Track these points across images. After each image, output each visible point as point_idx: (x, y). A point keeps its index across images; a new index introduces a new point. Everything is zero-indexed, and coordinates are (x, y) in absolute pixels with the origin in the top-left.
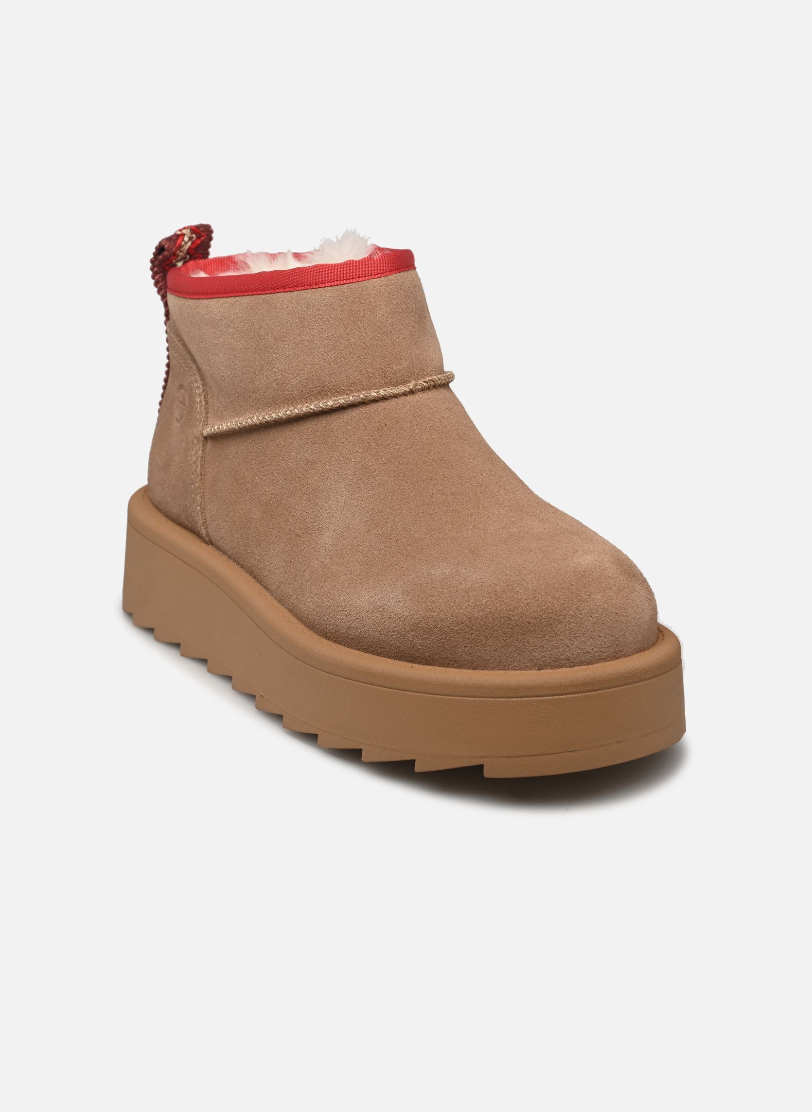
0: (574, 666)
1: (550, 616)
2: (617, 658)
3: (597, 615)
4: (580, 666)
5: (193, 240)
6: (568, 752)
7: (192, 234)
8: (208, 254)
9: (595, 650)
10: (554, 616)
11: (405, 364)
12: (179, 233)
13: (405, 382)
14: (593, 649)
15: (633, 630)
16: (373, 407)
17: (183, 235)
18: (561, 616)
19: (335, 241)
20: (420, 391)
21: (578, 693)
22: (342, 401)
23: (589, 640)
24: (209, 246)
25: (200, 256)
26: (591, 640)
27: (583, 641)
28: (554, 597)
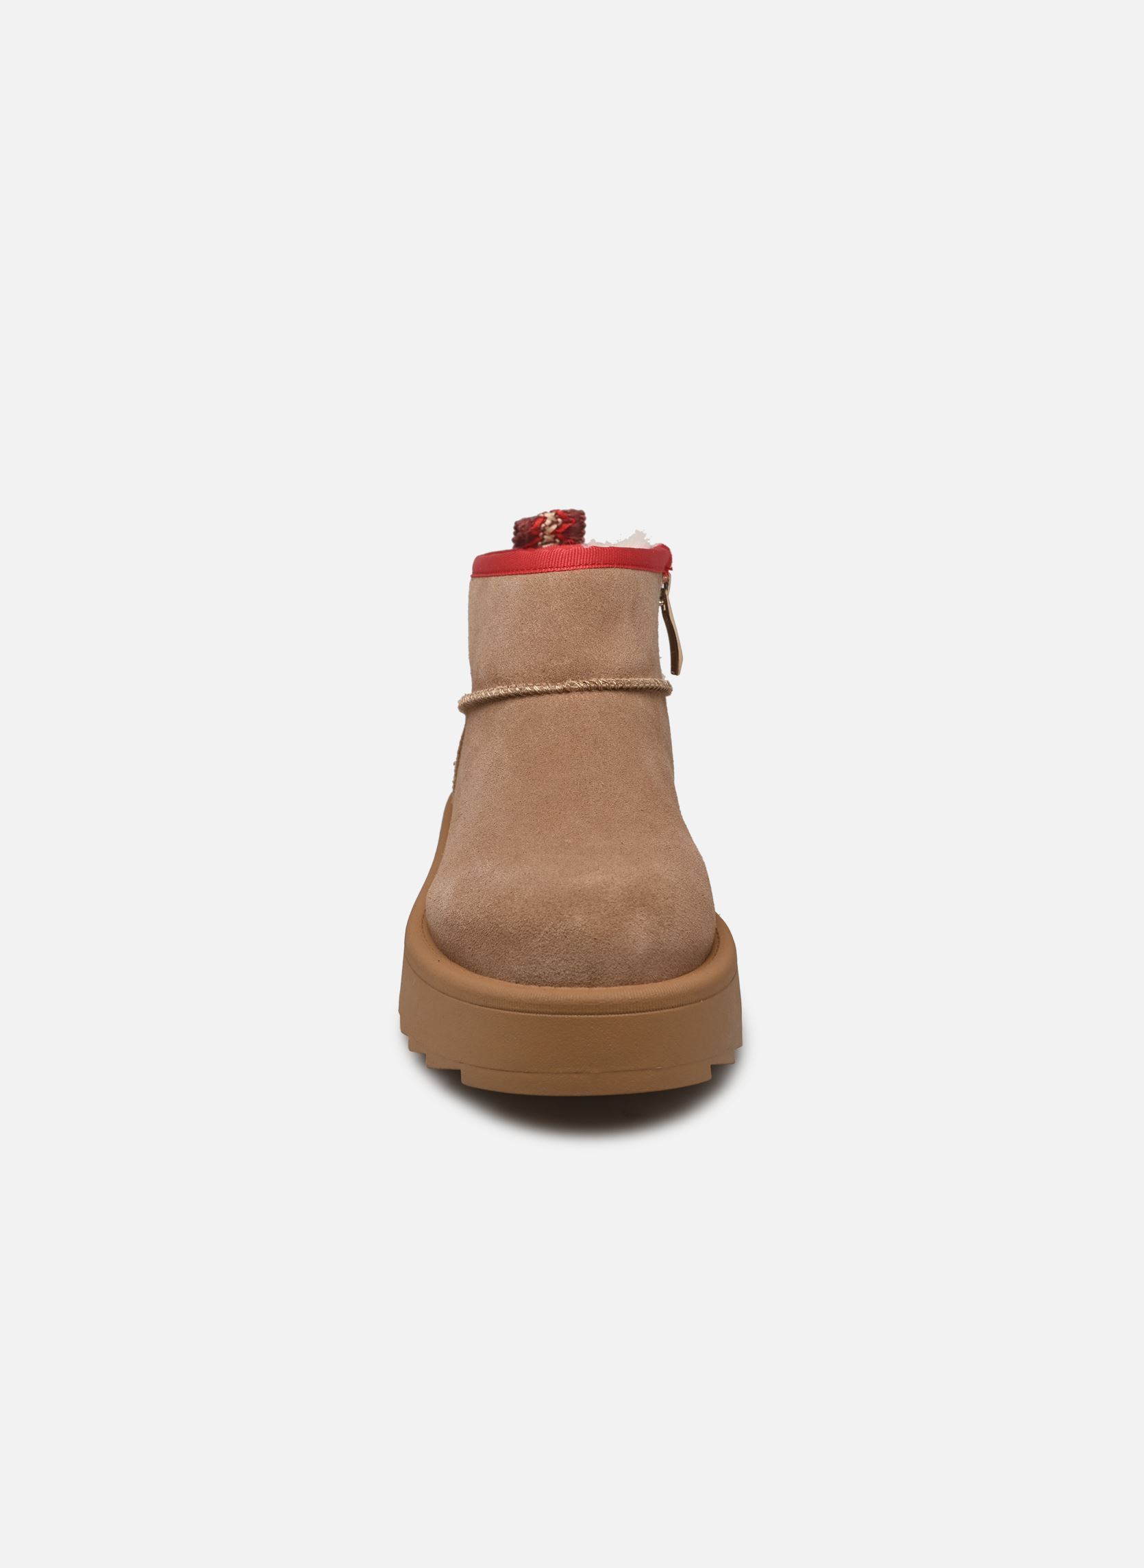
0: (546, 985)
1: (528, 929)
2: (593, 986)
3: (572, 936)
4: (552, 986)
5: (559, 524)
6: (525, 1072)
7: (557, 518)
8: (583, 541)
9: (567, 972)
10: (531, 930)
11: (567, 661)
12: (542, 515)
13: (563, 680)
14: (564, 971)
15: (615, 960)
16: (527, 700)
17: (545, 518)
18: (536, 930)
19: (645, 538)
20: (577, 691)
21: (534, 1013)
22: (502, 692)
23: (560, 961)
24: (583, 534)
25: (573, 541)
26: (563, 962)
27: (554, 961)
28: (537, 911)
